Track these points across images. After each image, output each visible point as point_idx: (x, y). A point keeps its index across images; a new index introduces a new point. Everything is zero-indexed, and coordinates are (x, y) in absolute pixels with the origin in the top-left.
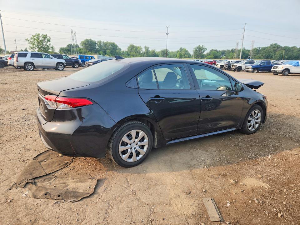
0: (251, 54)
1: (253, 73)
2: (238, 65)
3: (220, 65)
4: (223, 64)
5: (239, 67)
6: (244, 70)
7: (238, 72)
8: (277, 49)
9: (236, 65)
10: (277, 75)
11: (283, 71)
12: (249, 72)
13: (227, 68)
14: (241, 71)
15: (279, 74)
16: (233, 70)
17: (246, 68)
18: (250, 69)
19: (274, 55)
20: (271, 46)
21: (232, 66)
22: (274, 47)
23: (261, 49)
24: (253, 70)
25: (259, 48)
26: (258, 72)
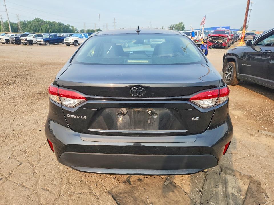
0: (20, 27)
1: (46, 46)
2: (28, 38)
3: (4, 40)
4: (8, 38)
5: (29, 40)
6: (35, 43)
7: (30, 45)
8: (41, 23)
9: (27, 39)
10: (69, 46)
11: (74, 42)
12: (41, 45)
13: (14, 42)
14: (33, 44)
15: (70, 45)
16: (24, 44)
17: (37, 41)
18: (43, 42)
19: (40, 28)
20: (35, 20)
21: (22, 40)
22: (38, 21)
23: (26, 22)
24: (45, 43)
25: (24, 21)
26: (50, 45)
